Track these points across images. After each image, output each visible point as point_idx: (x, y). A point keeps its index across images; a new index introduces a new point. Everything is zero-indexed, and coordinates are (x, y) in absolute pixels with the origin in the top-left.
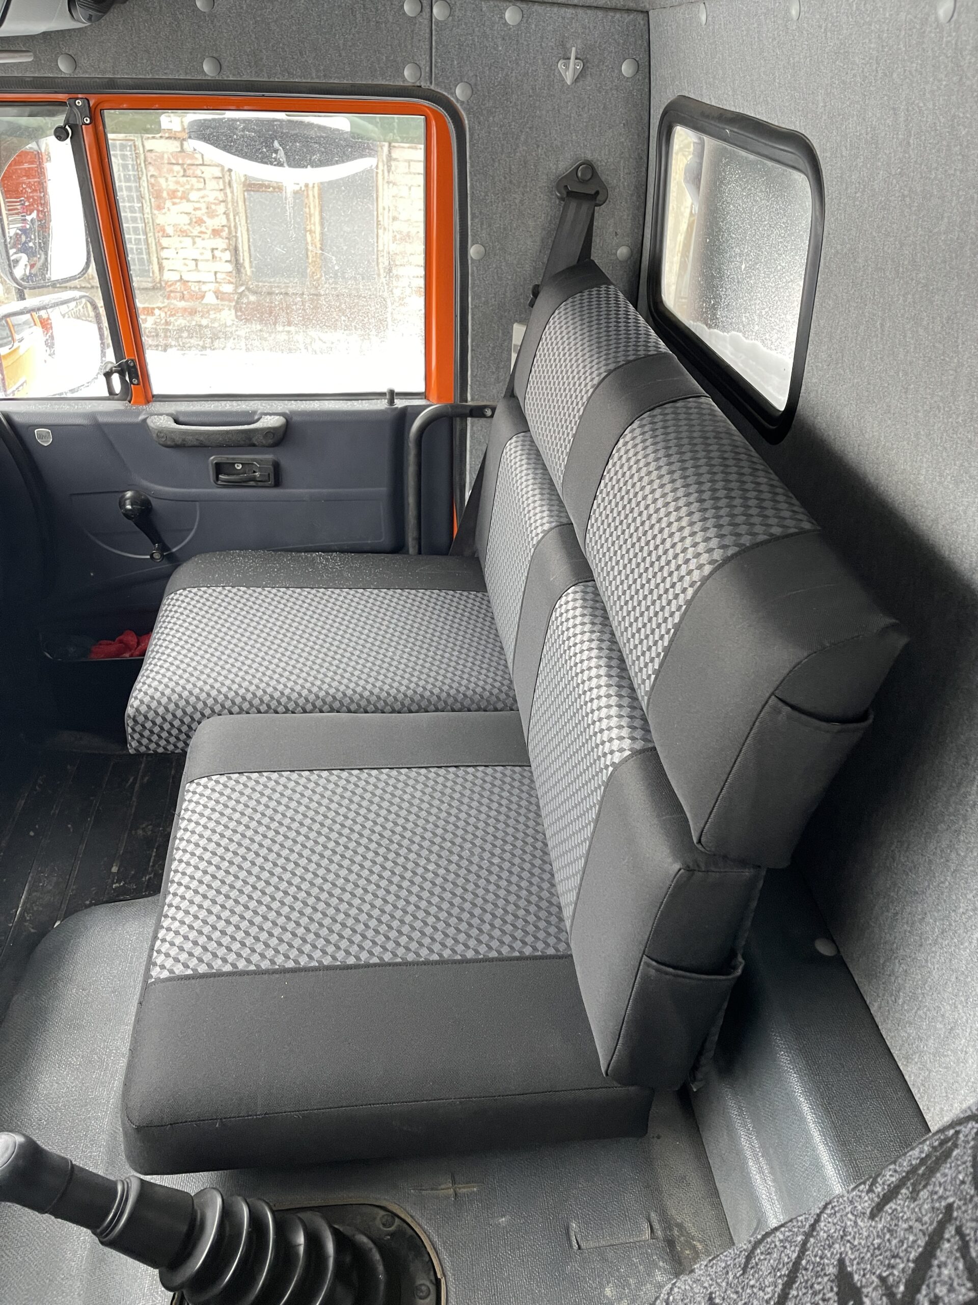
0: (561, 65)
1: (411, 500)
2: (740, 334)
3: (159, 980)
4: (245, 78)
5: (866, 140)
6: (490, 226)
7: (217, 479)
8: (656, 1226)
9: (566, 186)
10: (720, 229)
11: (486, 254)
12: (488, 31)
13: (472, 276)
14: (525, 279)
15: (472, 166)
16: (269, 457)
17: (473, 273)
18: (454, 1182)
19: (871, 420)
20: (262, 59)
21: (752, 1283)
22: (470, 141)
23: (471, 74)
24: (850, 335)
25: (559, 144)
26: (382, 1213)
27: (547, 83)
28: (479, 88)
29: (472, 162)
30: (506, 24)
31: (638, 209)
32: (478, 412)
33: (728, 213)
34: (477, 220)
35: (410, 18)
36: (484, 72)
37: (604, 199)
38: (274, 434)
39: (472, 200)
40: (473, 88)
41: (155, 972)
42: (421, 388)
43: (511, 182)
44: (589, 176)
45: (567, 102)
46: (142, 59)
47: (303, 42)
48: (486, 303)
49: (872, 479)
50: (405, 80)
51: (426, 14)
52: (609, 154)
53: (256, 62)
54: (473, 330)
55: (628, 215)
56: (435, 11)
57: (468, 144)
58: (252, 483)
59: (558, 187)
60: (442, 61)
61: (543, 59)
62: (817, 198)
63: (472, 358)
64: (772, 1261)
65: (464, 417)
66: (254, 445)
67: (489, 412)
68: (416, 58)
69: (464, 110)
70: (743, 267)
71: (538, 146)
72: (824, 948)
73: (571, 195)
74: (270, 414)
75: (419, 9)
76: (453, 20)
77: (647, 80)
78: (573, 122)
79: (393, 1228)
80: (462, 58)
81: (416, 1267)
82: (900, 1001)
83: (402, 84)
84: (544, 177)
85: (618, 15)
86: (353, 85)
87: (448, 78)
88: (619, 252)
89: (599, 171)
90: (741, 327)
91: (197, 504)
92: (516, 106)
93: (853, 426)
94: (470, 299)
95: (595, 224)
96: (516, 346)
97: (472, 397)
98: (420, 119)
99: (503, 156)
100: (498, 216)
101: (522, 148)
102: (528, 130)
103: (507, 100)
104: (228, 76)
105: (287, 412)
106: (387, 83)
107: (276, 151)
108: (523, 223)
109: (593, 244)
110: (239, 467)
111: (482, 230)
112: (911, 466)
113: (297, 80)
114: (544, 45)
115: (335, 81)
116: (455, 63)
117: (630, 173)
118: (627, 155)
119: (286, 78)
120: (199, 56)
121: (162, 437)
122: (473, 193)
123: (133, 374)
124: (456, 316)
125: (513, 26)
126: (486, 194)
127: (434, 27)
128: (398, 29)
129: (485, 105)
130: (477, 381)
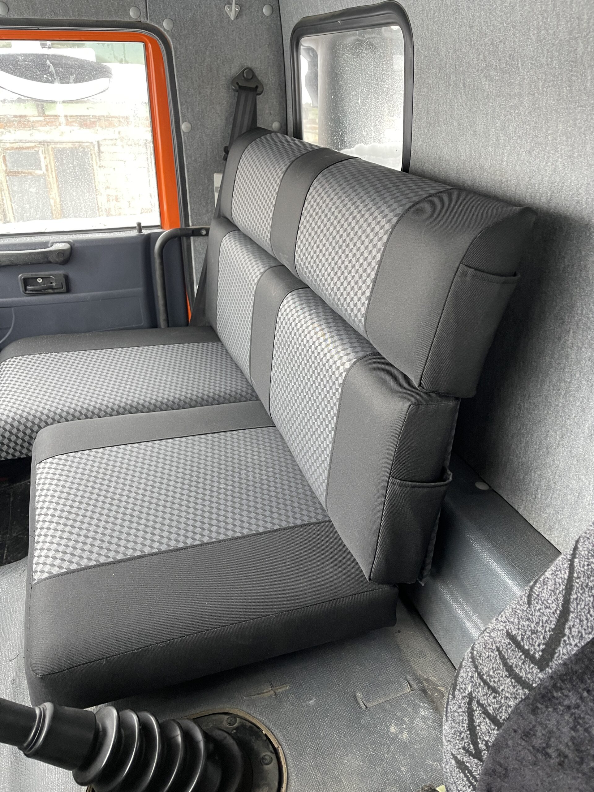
0: (227, 8)
1: (159, 293)
2: (362, 144)
3: (41, 581)
4: (26, 16)
6: (192, 110)
7: (26, 289)
8: (412, 683)
9: (237, 83)
10: (340, 86)
11: (192, 129)
13: (185, 143)
14: (218, 145)
15: (178, 72)
16: (60, 272)
17: (185, 141)
18: (272, 686)
19: (463, 147)
20: (35, 4)
21: (537, 608)
22: (175, 55)
23: (172, 13)
24: (442, 102)
25: (230, 58)
26: (226, 717)
27: (219, 20)
28: (178, 22)
29: (177, 68)
31: (282, 98)
32: (196, 233)
33: (344, 74)
34: (184, 106)
36: (179, 12)
37: (261, 90)
38: (63, 254)
39: (180, 93)
40: (174, 21)
41: (37, 577)
42: (158, 223)
43: (203, 81)
44: (250, 77)
45: (233, 31)
48: (195, 160)
49: (469, 183)
50: (130, 17)
52: (261, 63)
53: (32, 6)
54: (189, 179)
55: (276, 102)
57: (174, 57)
58: (51, 291)
59: (232, 83)
60: (154, 5)
61: (215, 5)
62: (407, 33)
63: (190, 197)
64: (549, 588)
65: (188, 236)
66: (50, 262)
67: (204, 232)
68: (136, 3)
69: (169, 36)
70: (359, 101)
71: (218, 59)
72: (481, 486)
73: (240, 87)
74: (59, 242)
77: (279, 18)
78: (237, 43)
79: (236, 725)
80: (165, 4)
81: (257, 745)
82: (539, 496)
83: (128, 20)
84: (224, 78)
86: (97, 21)
87: (158, 16)
88: (273, 126)
89: (256, 74)
90: (362, 139)
91: (13, 309)
92: (201, 33)
93: (451, 157)
94: (185, 159)
95: (257, 107)
96: (217, 188)
97: (192, 222)
98: (141, 45)
99: (197, 65)
100: (197, 103)
101: (208, 60)
102: (210, 48)
103: (196, 30)
104: (14, 15)
105: (71, 241)
106: (119, 19)
107: (49, 66)
108: (213, 108)
109: (258, 121)
110: (40, 281)
111: (188, 112)
112: (496, 160)
113: (60, 18)
115: (86, 19)
116: (162, 6)
117: (274, 76)
118: (272, 64)
119: (53, 17)
122: (180, 89)
124: (177, 171)
126: (189, 89)
129: (182, 32)
130: (195, 212)
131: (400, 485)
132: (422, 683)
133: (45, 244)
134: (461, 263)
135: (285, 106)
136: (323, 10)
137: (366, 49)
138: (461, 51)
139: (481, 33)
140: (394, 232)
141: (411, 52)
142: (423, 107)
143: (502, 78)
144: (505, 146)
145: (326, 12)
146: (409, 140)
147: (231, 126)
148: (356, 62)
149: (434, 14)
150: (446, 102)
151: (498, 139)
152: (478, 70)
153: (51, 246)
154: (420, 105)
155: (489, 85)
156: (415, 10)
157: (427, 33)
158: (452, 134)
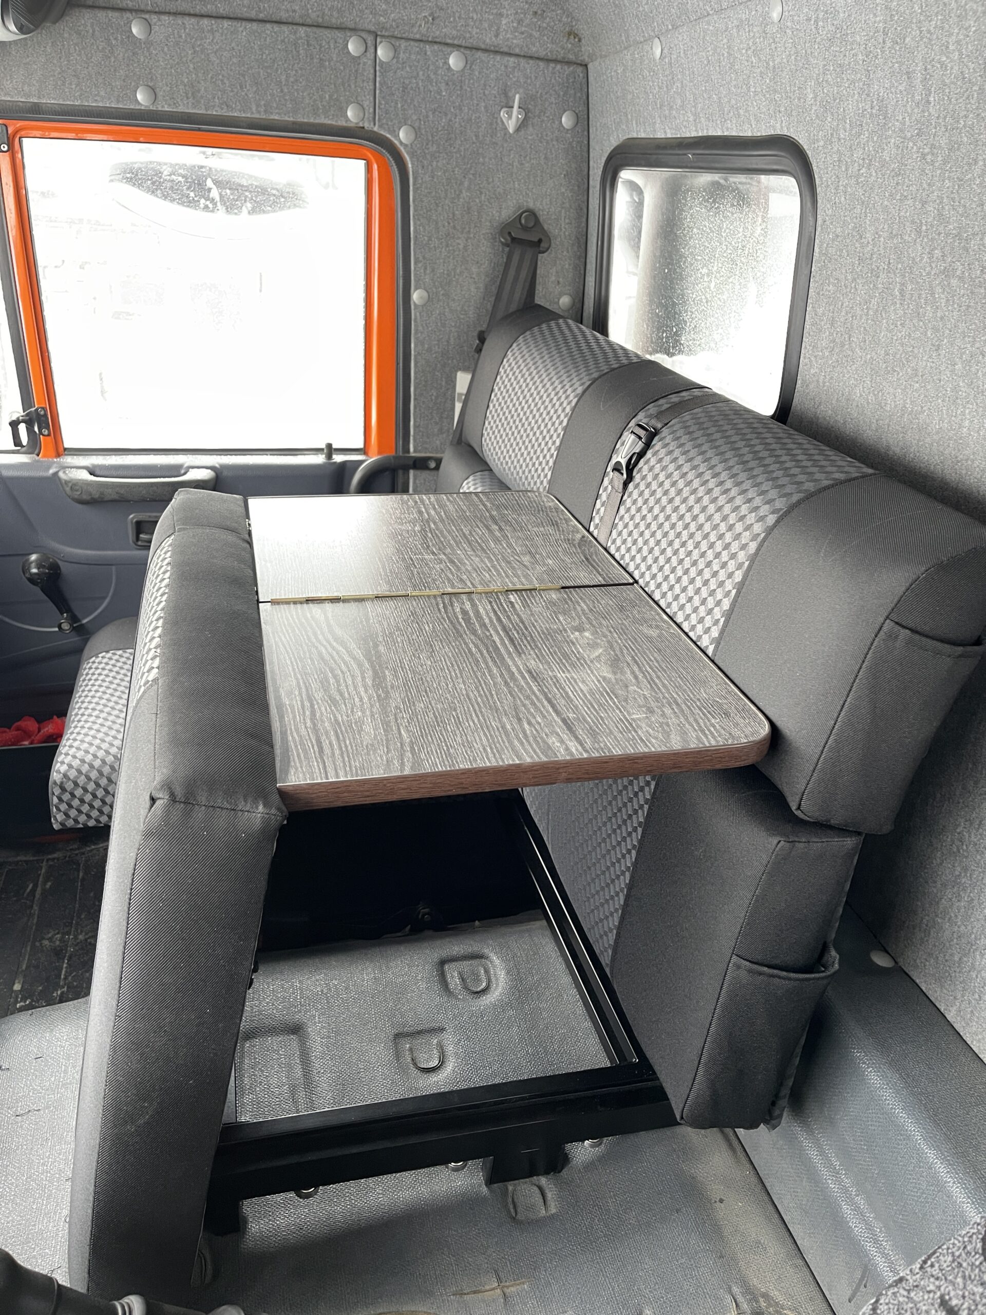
0: (503, 114)
2: (712, 353)
4: (181, 109)
5: (871, 115)
6: (433, 271)
8: (740, 1299)
9: (510, 233)
11: (430, 299)
12: (432, 76)
13: (415, 321)
14: (469, 327)
15: (415, 210)
17: (416, 318)
18: (499, 1280)
19: (892, 390)
20: (199, 91)
22: (414, 184)
23: (415, 117)
24: (858, 313)
25: (502, 191)
27: (490, 131)
28: (423, 132)
29: (415, 206)
30: (449, 68)
31: (579, 258)
32: (420, 464)
33: (690, 238)
34: (420, 265)
35: (354, 58)
36: (427, 116)
37: (547, 246)
39: (415, 244)
40: (417, 131)
42: (360, 444)
43: (454, 227)
44: (531, 224)
45: (510, 151)
46: (71, 84)
47: (243, 76)
48: (429, 350)
49: (897, 450)
50: (347, 120)
51: (370, 54)
52: (551, 203)
53: (193, 94)
54: (416, 378)
55: (570, 265)
56: (379, 52)
57: (411, 188)
59: (501, 233)
60: (386, 103)
61: (486, 107)
62: (807, 192)
63: (415, 407)
65: (406, 469)
67: (433, 465)
68: (359, 98)
69: (407, 153)
70: (712, 285)
71: (481, 193)
72: (881, 960)
73: (514, 239)
74: (198, 468)
75: (363, 49)
76: (397, 62)
77: (586, 133)
78: (515, 170)
80: (406, 101)
83: (344, 124)
84: (488, 223)
85: (559, 67)
86: (294, 123)
87: (392, 121)
88: (561, 301)
89: (541, 220)
90: (713, 345)
91: (114, 568)
92: (459, 151)
93: (868, 403)
94: (413, 345)
95: (538, 272)
96: (460, 395)
97: (415, 447)
98: (361, 164)
99: (447, 201)
100: (441, 261)
101: (465, 194)
102: (471, 176)
103: (451, 145)
104: (163, 107)
105: (217, 466)
106: (329, 122)
107: (210, 190)
108: (466, 269)
109: (537, 292)
111: (425, 274)
112: (950, 422)
113: (236, 115)
114: (487, 92)
115: (276, 117)
116: (399, 105)
117: (571, 223)
118: (567, 205)
119: (225, 112)
120: (133, 84)
121: (77, 491)
122: (416, 237)
123: (43, 423)
124: (398, 364)
125: (457, 72)
126: (430, 239)
127: (378, 68)
128: (342, 68)
129: (428, 149)
130: (420, 431)
131: (750, 971)
132: (757, 1302)
133: (176, 470)
134: (887, 617)
135: (582, 272)
136: (664, 131)
137: (733, 205)
138: (902, 238)
139: (940, 214)
140: (770, 539)
141: (812, 223)
142: (824, 314)
143: (972, 293)
144: (968, 402)
145: (669, 136)
146: (795, 360)
147: (492, 299)
148: (712, 222)
149: (859, 170)
150: (867, 314)
151: (955, 389)
152: (929, 274)
153: (185, 473)
154: (820, 311)
155: (948, 300)
156: (826, 158)
157: (843, 199)
158: (872, 366)
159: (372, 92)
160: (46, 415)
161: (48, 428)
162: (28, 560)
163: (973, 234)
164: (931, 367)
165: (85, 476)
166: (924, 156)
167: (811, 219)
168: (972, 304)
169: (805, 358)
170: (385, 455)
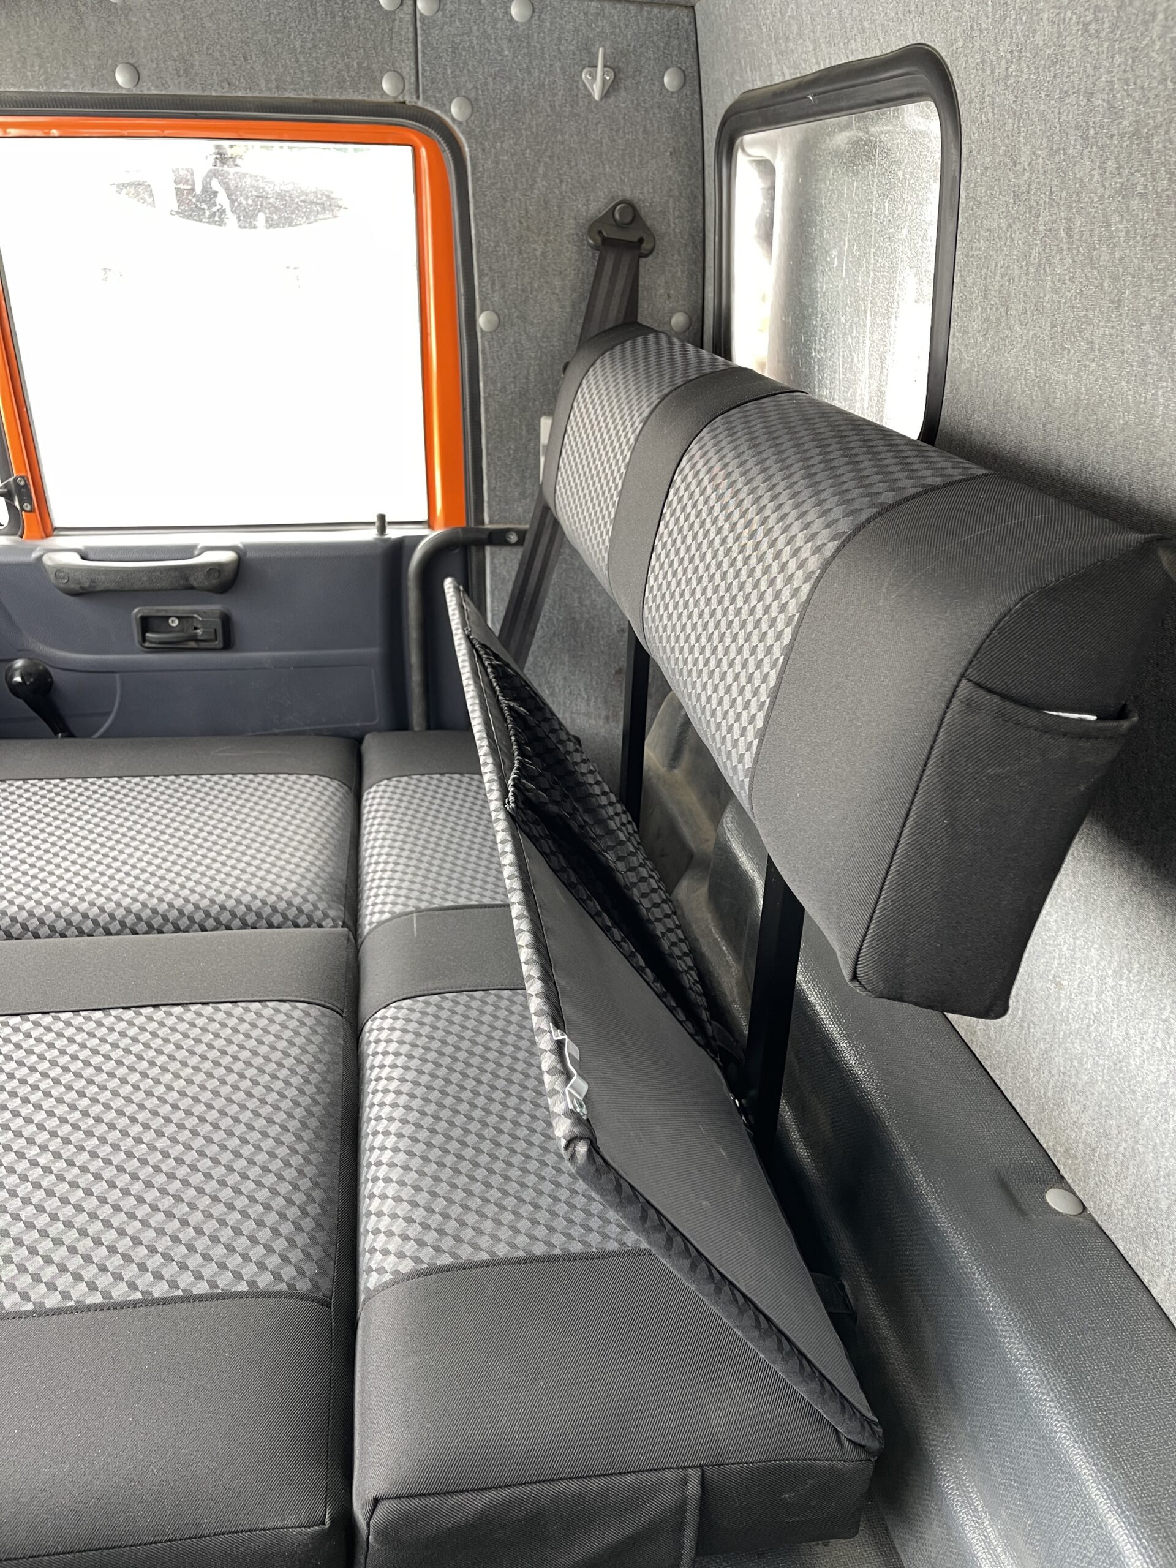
0: (585, 75)
4: (173, 90)
6: (503, 286)
7: (144, 639)
9: (600, 232)
11: (500, 324)
12: (490, 31)
13: (484, 353)
14: (553, 357)
15: (476, 208)
16: (215, 607)
17: (484, 347)
19: (1061, 378)
20: (192, 66)
22: (473, 174)
23: (470, 86)
25: (589, 178)
27: (569, 100)
28: (482, 104)
29: (476, 202)
30: (512, 20)
31: (695, 263)
32: (498, 538)
34: (486, 279)
35: (387, 13)
36: (486, 84)
37: (651, 247)
38: (220, 572)
39: (478, 252)
40: (473, 104)
42: (423, 515)
43: (528, 228)
44: (629, 219)
45: (597, 124)
46: (32, 66)
47: (247, 44)
48: (504, 389)
50: (383, 93)
51: (408, 7)
52: (654, 192)
53: (185, 70)
54: (487, 427)
55: (683, 272)
56: (419, 5)
57: (469, 178)
58: (193, 644)
59: (590, 232)
60: (432, 69)
61: (562, 68)
63: (488, 464)
65: (481, 544)
66: (192, 588)
67: (513, 538)
68: (397, 65)
69: (463, 133)
71: (561, 181)
72: (1058, 1202)
73: (606, 240)
74: (215, 548)
76: (443, 15)
77: (697, 96)
78: (605, 149)
80: (457, 65)
83: (379, 99)
84: (572, 221)
85: (655, 9)
86: (315, 101)
87: (440, 92)
88: (673, 321)
89: (642, 214)
91: (117, 676)
92: (530, 127)
93: (1032, 402)
94: (481, 384)
95: (641, 283)
96: (544, 447)
97: (490, 517)
98: (408, 150)
99: (517, 194)
100: (513, 273)
101: (541, 184)
102: (547, 160)
103: (518, 120)
104: (149, 89)
105: (240, 545)
106: (360, 98)
107: (215, 193)
108: (547, 282)
109: (640, 310)
110: (174, 623)
111: (493, 292)
112: (1137, 412)
113: (240, 94)
114: (562, 48)
115: (293, 95)
116: (449, 71)
117: (682, 217)
118: (676, 193)
119: (225, 92)
120: (110, 62)
121: (63, 578)
122: (479, 242)
123: (25, 496)
124: (464, 409)
125: (522, 24)
126: (497, 245)
127: (419, 24)
128: (372, 26)
129: (489, 126)
130: (496, 496)
133: (188, 551)
134: (962, 676)
135: (700, 281)
136: (782, 73)
138: (1065, 154)
141: (955, 158)
142: (974, 284)
145: (788, 78)
147: (581, 321)
150: (1027, 273)
153: (200, 555)
154: (969, 280)
155: (1128, 232)
156: (967, 62)
157: (990, 114)
158: (1036, 347)
159: (413, 56)
160: (26, 486)
161: (30, 502)
162: (10, 668)
163: (1156, 127)
164: (1111, 335)
165: (75, 560)
166: (1086, 25)
167: (954, 152)
168: (1160, 231)
169: (953, 350)
170: (452, 527)
